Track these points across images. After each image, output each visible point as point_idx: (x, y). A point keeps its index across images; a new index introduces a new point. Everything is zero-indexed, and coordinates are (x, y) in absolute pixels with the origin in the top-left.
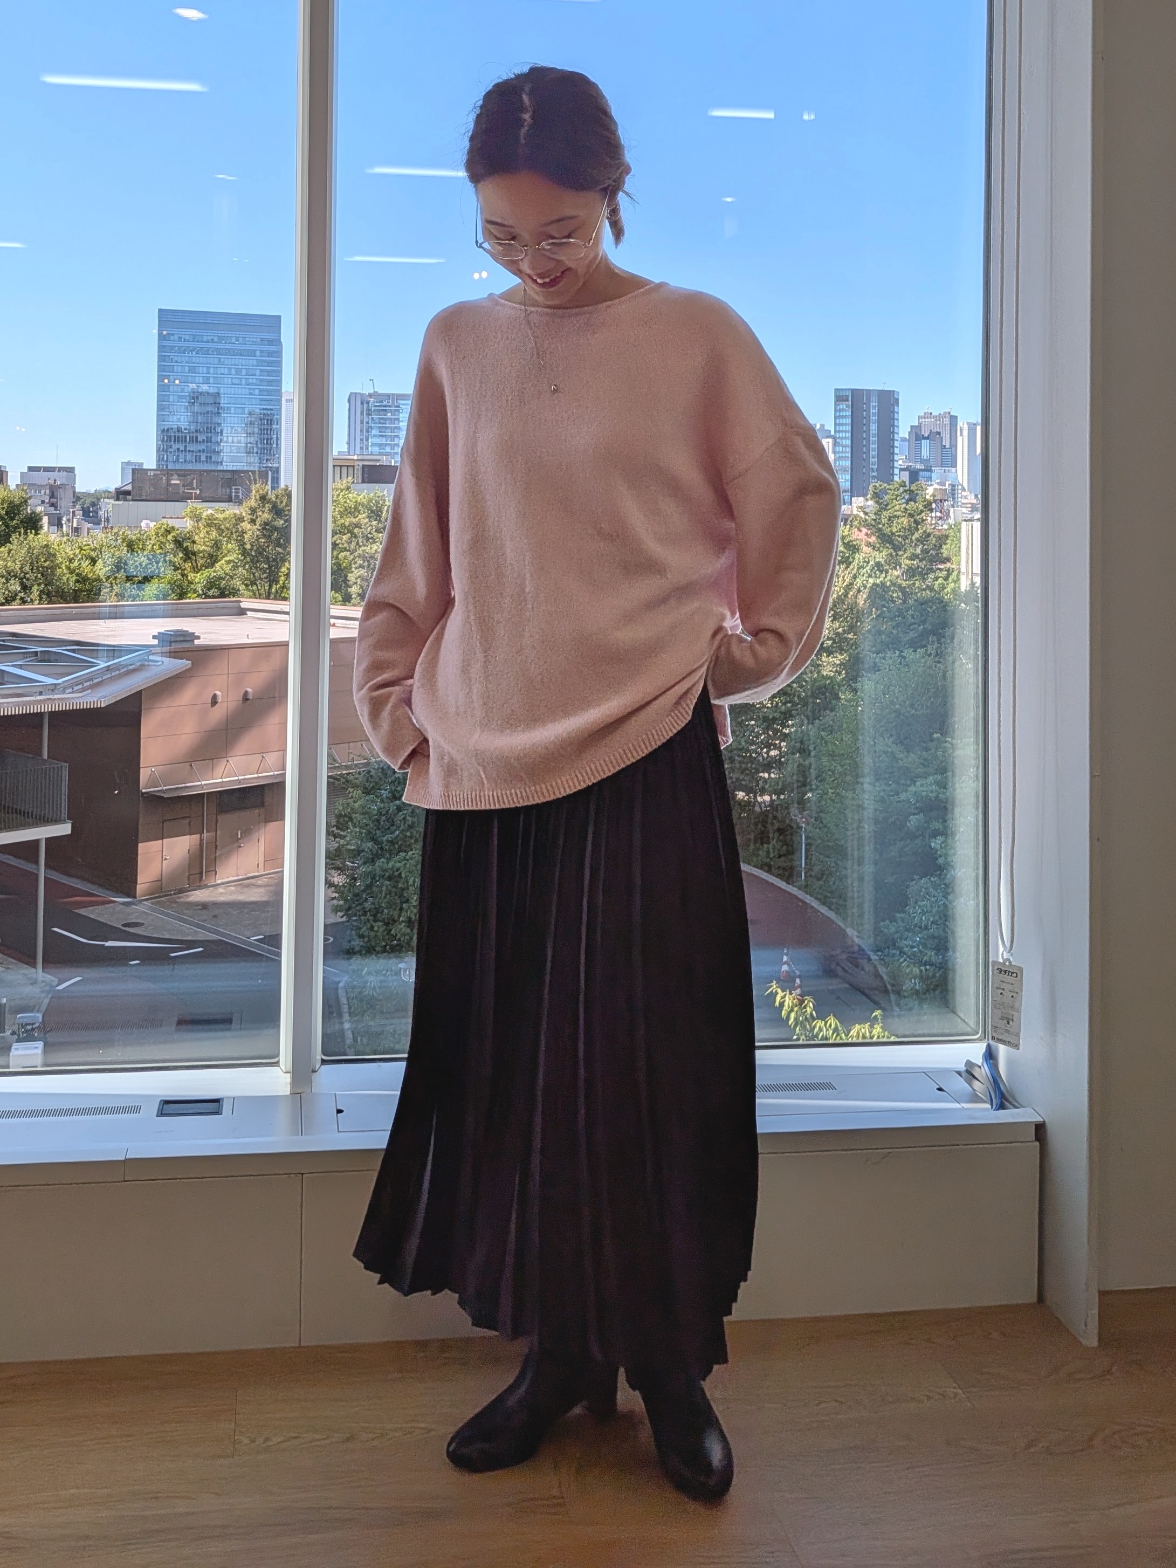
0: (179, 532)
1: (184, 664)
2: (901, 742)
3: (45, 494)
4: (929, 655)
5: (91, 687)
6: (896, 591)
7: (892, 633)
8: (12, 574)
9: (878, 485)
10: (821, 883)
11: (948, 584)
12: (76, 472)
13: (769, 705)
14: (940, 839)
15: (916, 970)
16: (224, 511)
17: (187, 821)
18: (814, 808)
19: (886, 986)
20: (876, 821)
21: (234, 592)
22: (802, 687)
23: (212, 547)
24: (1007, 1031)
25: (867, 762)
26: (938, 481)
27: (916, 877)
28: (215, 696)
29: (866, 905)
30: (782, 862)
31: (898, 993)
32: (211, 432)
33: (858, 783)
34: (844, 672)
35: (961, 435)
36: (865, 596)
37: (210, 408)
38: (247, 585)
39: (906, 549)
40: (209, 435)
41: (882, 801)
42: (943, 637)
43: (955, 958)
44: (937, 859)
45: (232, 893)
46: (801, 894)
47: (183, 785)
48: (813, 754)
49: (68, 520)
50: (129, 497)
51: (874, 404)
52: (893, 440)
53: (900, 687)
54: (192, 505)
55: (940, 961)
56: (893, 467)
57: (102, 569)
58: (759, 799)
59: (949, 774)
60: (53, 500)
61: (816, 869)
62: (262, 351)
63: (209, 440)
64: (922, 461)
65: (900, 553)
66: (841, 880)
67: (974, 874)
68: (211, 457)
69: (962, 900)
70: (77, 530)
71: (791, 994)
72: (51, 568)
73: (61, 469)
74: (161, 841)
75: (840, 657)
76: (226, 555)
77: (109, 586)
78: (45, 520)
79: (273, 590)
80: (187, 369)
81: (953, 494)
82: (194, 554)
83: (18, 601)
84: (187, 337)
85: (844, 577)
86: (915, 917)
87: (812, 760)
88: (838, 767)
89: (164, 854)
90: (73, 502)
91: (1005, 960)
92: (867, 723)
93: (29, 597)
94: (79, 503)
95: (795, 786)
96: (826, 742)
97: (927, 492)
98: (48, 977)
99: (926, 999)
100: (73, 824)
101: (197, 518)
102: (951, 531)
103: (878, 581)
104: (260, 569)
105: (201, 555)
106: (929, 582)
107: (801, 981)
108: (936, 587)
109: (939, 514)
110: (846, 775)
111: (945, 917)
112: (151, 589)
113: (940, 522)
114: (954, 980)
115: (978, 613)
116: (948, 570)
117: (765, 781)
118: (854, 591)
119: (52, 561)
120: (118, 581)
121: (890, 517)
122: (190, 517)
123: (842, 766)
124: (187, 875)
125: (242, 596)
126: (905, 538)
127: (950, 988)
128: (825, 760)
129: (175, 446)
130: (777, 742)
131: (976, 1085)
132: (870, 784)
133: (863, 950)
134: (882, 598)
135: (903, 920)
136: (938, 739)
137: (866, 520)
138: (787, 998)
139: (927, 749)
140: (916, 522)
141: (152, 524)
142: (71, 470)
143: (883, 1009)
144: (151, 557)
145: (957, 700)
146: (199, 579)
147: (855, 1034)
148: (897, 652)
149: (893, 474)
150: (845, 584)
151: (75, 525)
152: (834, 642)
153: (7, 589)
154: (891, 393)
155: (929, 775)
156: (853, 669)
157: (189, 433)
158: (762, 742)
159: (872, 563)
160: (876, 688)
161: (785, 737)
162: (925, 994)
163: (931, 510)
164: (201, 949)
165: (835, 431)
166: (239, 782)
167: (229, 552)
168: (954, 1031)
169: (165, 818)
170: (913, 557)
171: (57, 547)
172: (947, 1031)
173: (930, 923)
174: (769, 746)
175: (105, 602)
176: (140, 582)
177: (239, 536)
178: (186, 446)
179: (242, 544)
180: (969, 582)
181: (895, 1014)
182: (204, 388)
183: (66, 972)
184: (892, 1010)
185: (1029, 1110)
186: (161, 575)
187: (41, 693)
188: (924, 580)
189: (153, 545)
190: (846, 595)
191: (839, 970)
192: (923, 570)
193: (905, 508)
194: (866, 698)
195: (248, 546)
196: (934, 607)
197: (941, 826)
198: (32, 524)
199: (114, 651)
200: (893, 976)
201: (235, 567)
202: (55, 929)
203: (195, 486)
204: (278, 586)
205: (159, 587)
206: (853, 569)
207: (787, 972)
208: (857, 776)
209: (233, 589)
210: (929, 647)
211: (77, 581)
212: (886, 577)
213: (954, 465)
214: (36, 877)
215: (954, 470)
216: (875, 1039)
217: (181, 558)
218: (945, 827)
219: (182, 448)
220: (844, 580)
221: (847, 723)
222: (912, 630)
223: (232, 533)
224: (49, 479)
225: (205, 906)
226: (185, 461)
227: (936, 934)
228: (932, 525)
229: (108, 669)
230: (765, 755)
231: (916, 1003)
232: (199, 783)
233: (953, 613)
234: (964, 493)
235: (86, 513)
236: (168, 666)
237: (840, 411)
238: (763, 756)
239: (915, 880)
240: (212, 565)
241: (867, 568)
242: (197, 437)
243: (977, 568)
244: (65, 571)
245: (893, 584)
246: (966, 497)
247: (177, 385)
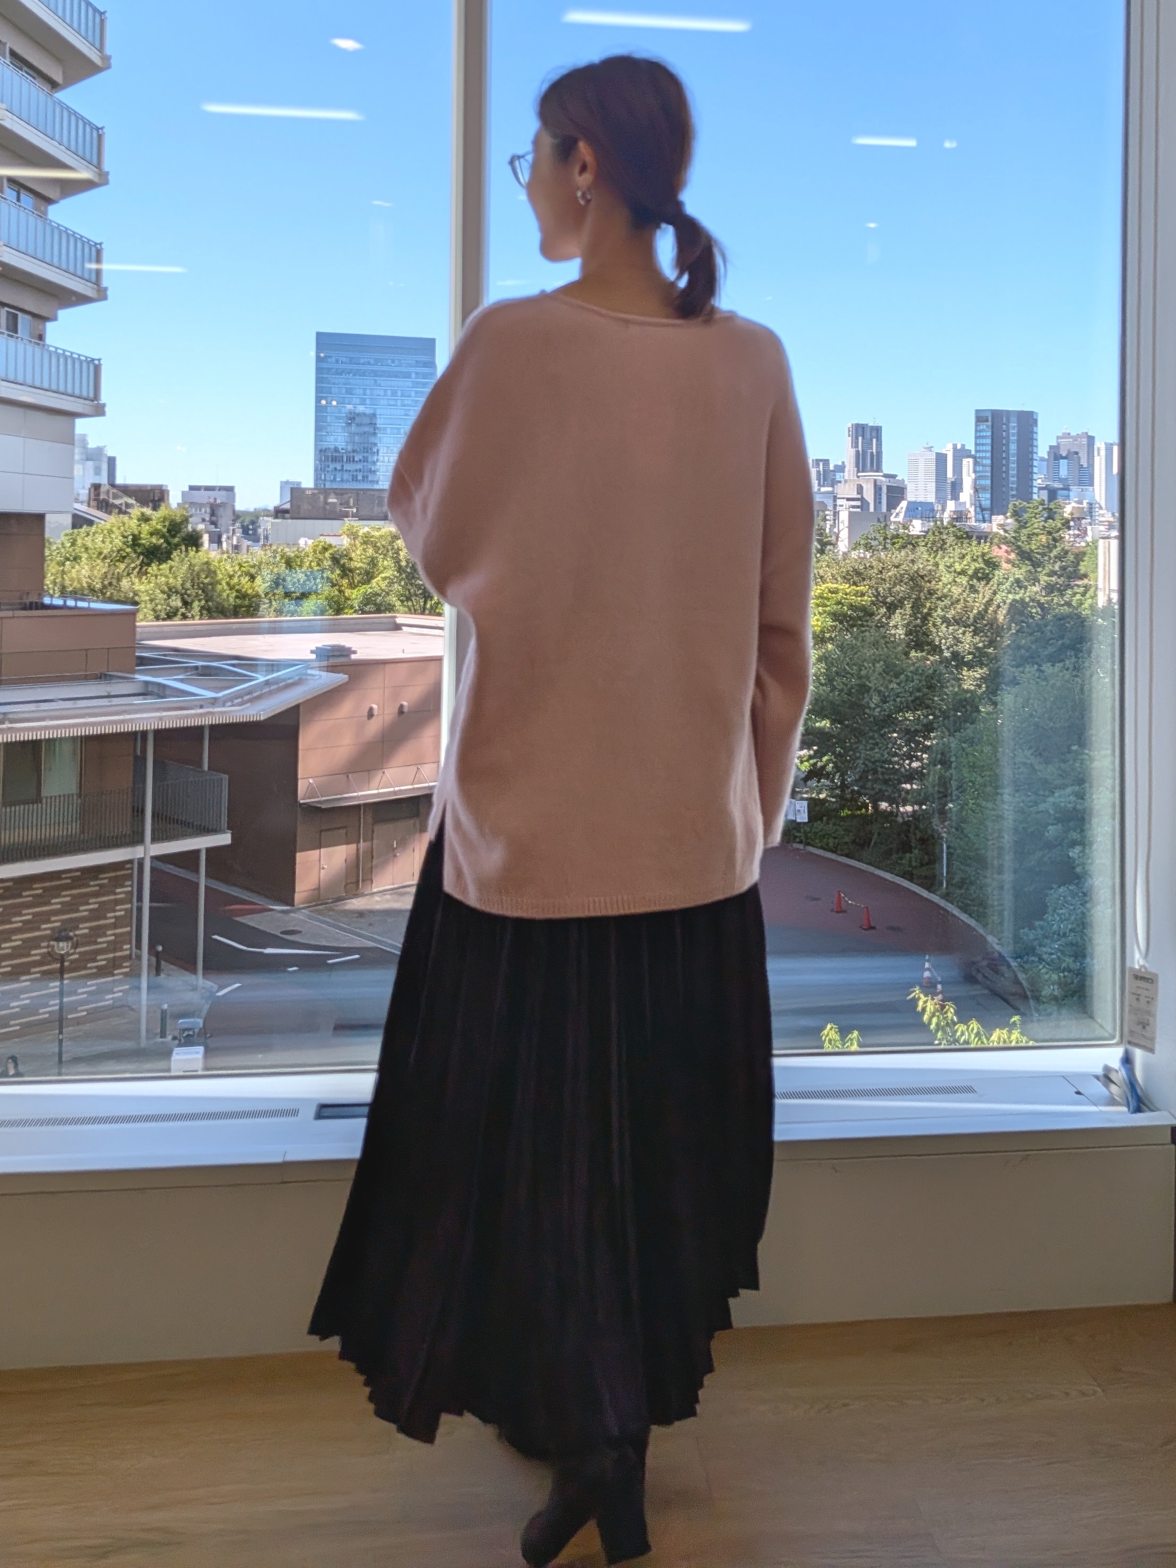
0: (336, 549)
1: (342, 678)
2: (1040, 754)
3: (206, 513)
4: (1067, 669)
5: (250, 701)
6: (1035, 607)
7: (1030, 648)
8: (174, 590)
9: (1017, 503)
10: (963, 891)
11: (1085, 600)
12: (236, 490)
13: (911, 718)
14: (1077, 849)
15: (1055, 977)
16: (380, 529)
17: (345, 831)
18: (954, 818)
19: (1025, 993)
20: (1016, 830)
21: (390, 608)
22: (942, 700)
23: (369, 564)
24: (1143, 1036)
25: (1007, 773)
26: (1076, 499)
27: (1055, 886)
28: (371, 709)
29: (1006, 913)
30: (924, 871)
31: (1037, 999)
32: (367, 452)
33: (997, 794)
34: (984, 686)
35: (1099, 454)
36: (1004, 612)
37: (366, 429)
38: (402, 601)
39: (1044, 566)
40: (366, 455)
41: (1022, 811)
42: (1081, 651)
43: (1093, 965)
44: (1074, 868)
45: (388, 901)
46: (942, 903)
47: (339, 796)
48: (953, 765)
49: (228, 538)
50: (287, 515)
51: (1013, 424)
52: (1032, 459)
53: (1039, 700)
54: (348, 522)
55: (1078, 967)
56: (1032, 487)
57: (261, 585)
58: (901, 809)
59: (1087, 785)
60: (214, 518)
61: (957, 879)
62: (417, 373)
63: (365, 460)
64: (1060, 480)
65: (1039, 569)
66: (981, 888)
67: (1110, 883)
68: (367, 477)
69: (1099, 908)
70: (237, 548)
71: (933, 999)
72: (211, 584)
73: (221, 488)
74: (318, 851)
75: (980, 671)
76: (382, 572)
77: (268, 601)
78: (206, 538)
79: (428, 606)
80: (344, 390)
81: (1091, 512)
82: (351, 571)
83: (179, 616)
84: (344, 359)
85: (984, 593)
86: (1053, 925)
87: (952, 771)
88: (979, 779)
89: (322, 863)
90: (233, 520)
91: (1142, 967)
92: (1007, 734)
93: (190, 612)
94: (239, 521)
95: (936, 796)
96: (967, 754)
97: (1065, 510)
98: (209, 984)
99: (1065, 1004)
100: (232, 834)
101: (353, 535)
102: (1089, 548)
103: (1017, 597)
104: (416, 586)
105: (358, 571)
106: (1067, 598)
107: (943, 987)
108: (1074, 603)
109: (1077, 532)
110: (985, 786)
111: (1083, 925)
112: (310, 604)
113: (1078, 540)
114: (1091, 987)
115: (1114, 627)
116: (1086, 587)
117: (907, 792)
118: (994, 606)
119: (212, 578)
120: (277, 597)
121: (1029, 534)
122: (348, 535)
123: (983, 777)
124: (344, 884)
125: (398, 612)
126: (1043, 555)
127: (1088, 994)
128: (965, 771)
129: (332, 466)
130: (919, 754)
131: (1114, 1088)
132: (1009, 795)
133: (1004, 957)
134: (1021, 613)
135: (1042, 928)
136: (1076, 751)
137: (1006, 537)
138: (929, 1004)
139: (1064, 761)
140: (1055, 540)
141: (310, 542)
142: (230, 489)
143: (1022, 1015)
144: (309, 573)
145: (1094, 714)
146: (356, 595)
147: (996, 1039)
148: (1036, 666)
149: (1032, 493)
150: (986, 599)
151: (235, 543)
152: (975, 657)
153: (168, 605)
154: (1031, 414)
155: (1067, 786)
156: (993, 682)
157: (346, 453)
158: (904, 755)
159: (1011, 579)
160: (1016, 702)
161: (926, 749)
162: (1063, 1000)
163: (1069, 528)
164: (357, 956)
165: (976, 451)
166: (395, 793)
167: (385, 568)
168: (1092, 1036)
169: (323, 828)
170: (1052, 573)
171: (217, 564)
172: (1084, 1036)
173: (1068, 931)
174: (911, 758)
175: (263, 617)
176: (298, 598)
177: (395, 553)
178: (343, 466)
179: (398, 561)
180: (1106, 598)
181: (1035, 1019)
182: (361, 409)
183: (225, 978)
184: (1032, 1015)
185: (1165, 1113)
186: (319, 592)
187: (201, 707)
188: (1062, 595)
189: (311, 562)
190: (986, 610)
191: (980, 977)
192: (1061, 586)
193: (1043, 526)
194: (1006, 711)
195: (403, 563)
196: (1072, 623)
197: (1079, 836)
198: (193, 541)
199: (273, 666)
200: (1032, 982)
201: (391, 583)
202: (216, 937)
203: (351, 504)
204: (433, 602)
205: (316, 603)
206: (992, 586)
207: (929, 978)
208: (997, 787)
209: (389, 604)
210: (1067, 662)
211: (237, 597)
212: (1025, 594)
213: (1091, 484)
214: (196, 886)
215: (1091, 488)
216: (1013, 1044)
217: (339, 575)
218: (1084, 837)
219: (339, 468)
220: (984, 596)
221: (987, 735)
222: (1051, 645)
223: (388, 551)
224: (209, 497)
225: (361, 914)
226: (342, 481)
227: (1074, 941)
228: (1069, 542)
229: (267, 683)
230: (908, 767)
231: (1055, 1008)
232: (355, 794)
233: (1091, 628)
234: (1101, 512)
235: (245, 531)
236: (324, 680)
237: (981, 431)
238: (905, 768)
239: (1052, 888)
240: (368, 581)
241: (1007, 584)
242: (353, 457)
243: (1114, 585)
244: (226, 587)
245: (1033, 600)
246: (1103, 516)
247: (335, 406)
